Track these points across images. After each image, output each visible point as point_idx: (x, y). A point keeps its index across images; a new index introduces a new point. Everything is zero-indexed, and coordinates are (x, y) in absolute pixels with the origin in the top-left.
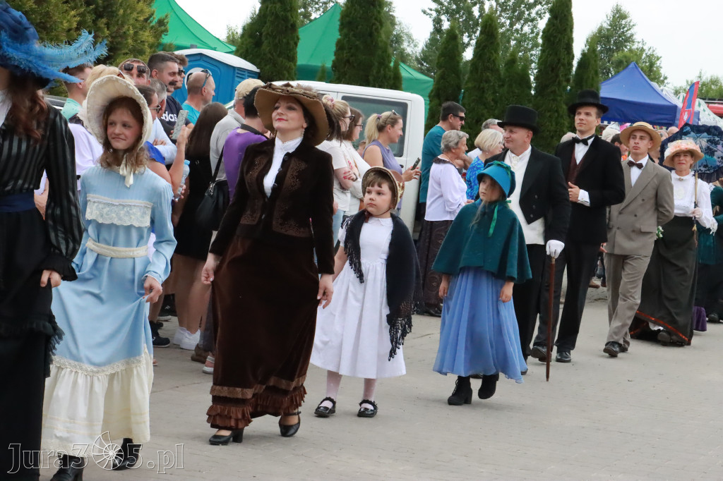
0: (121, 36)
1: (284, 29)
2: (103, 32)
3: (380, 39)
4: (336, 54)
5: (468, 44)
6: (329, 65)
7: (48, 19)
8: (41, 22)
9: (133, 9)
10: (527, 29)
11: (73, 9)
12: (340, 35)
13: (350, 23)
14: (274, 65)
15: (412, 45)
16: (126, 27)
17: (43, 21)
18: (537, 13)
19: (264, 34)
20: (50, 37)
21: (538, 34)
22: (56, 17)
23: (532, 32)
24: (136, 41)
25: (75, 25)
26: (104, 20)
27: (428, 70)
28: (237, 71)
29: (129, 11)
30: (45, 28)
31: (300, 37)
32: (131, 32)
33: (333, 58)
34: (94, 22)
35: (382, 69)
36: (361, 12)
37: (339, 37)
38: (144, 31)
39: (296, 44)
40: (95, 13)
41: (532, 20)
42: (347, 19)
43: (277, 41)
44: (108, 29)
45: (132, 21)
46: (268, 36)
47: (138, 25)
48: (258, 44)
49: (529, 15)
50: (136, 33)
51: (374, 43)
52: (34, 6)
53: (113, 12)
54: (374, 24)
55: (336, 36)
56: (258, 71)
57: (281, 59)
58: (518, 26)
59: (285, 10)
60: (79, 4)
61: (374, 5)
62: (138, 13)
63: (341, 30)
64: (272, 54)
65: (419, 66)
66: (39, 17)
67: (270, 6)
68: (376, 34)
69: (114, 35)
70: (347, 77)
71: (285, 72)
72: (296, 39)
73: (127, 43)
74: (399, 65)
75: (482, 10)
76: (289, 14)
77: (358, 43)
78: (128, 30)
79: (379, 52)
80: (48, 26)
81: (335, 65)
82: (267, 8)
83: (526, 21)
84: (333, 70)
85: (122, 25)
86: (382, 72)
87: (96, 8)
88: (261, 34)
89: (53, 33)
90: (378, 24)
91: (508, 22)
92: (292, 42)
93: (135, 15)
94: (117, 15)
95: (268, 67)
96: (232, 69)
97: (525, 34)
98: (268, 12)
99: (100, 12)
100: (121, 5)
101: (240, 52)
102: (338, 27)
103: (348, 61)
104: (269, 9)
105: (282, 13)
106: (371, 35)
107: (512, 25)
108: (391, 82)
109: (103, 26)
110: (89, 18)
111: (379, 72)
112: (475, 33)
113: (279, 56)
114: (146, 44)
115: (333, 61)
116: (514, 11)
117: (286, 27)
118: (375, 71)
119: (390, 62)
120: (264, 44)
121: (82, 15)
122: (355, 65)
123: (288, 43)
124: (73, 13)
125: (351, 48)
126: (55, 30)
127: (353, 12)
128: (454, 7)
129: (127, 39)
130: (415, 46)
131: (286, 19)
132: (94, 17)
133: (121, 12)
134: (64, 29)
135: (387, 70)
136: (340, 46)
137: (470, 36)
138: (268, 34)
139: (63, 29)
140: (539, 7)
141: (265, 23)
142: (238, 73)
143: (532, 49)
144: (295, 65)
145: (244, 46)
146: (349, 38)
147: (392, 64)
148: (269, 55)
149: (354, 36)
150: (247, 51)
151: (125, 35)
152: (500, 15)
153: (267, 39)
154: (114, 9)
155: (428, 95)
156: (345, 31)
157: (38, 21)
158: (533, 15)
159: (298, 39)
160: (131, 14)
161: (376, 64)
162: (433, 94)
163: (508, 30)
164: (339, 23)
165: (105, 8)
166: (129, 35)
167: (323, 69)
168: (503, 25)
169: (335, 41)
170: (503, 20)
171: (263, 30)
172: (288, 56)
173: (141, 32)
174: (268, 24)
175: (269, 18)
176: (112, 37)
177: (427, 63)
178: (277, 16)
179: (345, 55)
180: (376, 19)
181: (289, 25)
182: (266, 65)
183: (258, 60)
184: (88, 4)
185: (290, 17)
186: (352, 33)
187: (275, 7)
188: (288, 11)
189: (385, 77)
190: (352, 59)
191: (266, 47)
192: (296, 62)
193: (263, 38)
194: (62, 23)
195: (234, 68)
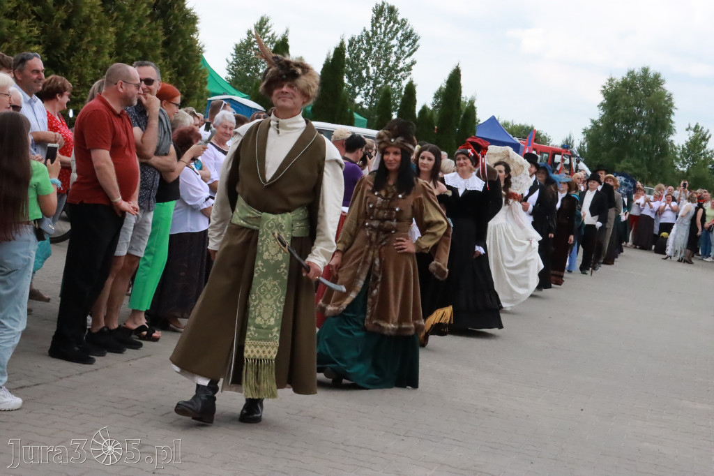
5: (359, 93)
10: (395, 86)
18: (401, 76)
21: (402, 89)
23: (398, 88)
26: (183, 78)
32: (199, 85)
35: (342, 113)
41: (399, 80)
45: (199, 79)
49: (397, 77)
53: (188, 72)
58: (389, 84)
70: (321, 117)
75: (368, 72)
77: (328, 96)
79: (341, 101)
83: (395, 81)
84: (313, 112)
85: (194, 81)
91: (384, 81)
94: (190, 74)
97: (394, 89)
107: (386, 83)
108: (348, 121)
111: (340, 114)
112: (363, 86)
115: (312, 107)
116: (387, 75)
118: (338, 114)
119: (348, 109)
124: (167, 73)
125: (324, 100)
128: (351, 69)
133: (193, 72)
135: (346, 113)
137: (360, 88)
140: (403, 72)
143: (398, 98)
147: (349, 111)
151: (195, 87)
152: (379, 76)
158: (399, 78)
160: (198, 74)
161: (339, 109)
163: (383, 86)
165: (183, 70)
168: (380, 82)
170: (381, 79)
189: (344, 118)
195: (251, 108)
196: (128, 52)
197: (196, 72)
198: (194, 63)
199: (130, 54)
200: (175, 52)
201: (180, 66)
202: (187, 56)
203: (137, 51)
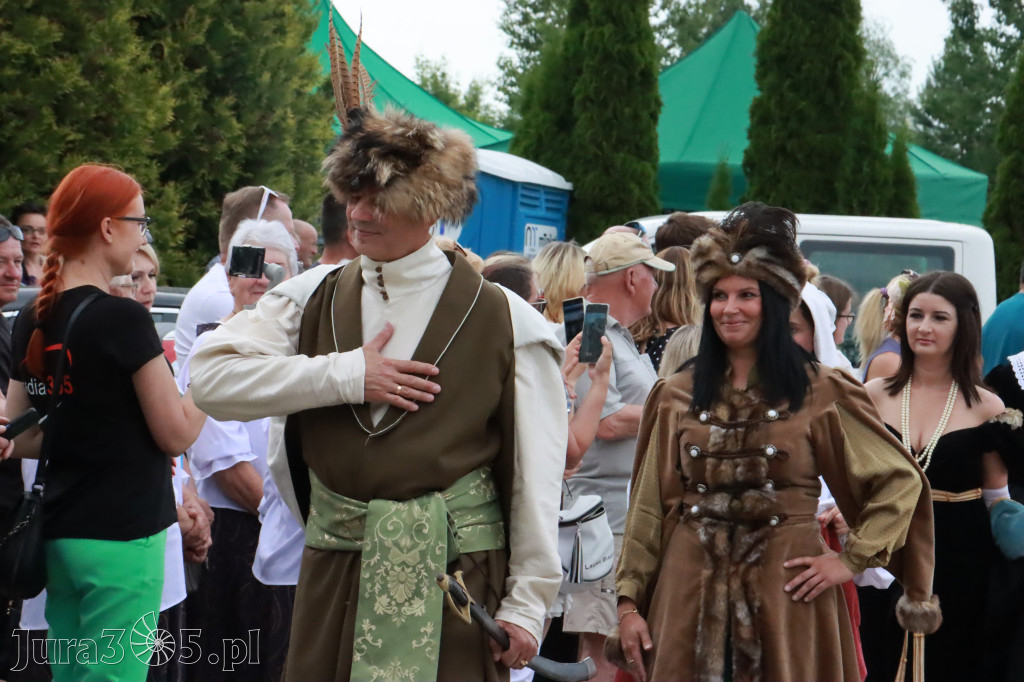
0: (268, 134)
1: (624, 81)
2: (230, 128)
3: (854, 92)
4: (752, 134)
6: (736, 160)
7: (114, 110)
8: (97, 118)
9: (292, 69)
11: (163, 80)
12: (760, 89)
13: (781, 59)
14: (607, 169)
15: (894, 73)
16: (279, 112)
17: (103, 114)
19: (579, 98)
20: (122, 149)
22: (132, 104)
24: (300, 141)
25: (170, 116)
26: (230, 100)
27: (946, 138)
28: (521, 191)
29: (283, 75)
30: (107, 131)
31: (664, 99)
32: (291, 122)
33: (746, 144)
34: (207, 105)
35: (865, 163)
36: (808, 31)
37: (758, 94)
38: (319, 118)
39: (654, 117)
40: (208, 85)
42: (776, 50)
43: (609, 113)
44: (239, 119)
45: (290, 98)
46: (588, 104)
47: (304, 104)
48: (565, 124)
50: (301, 124)
51: (842, 104)
52: (83, 83)
53: (246, 79)
54: (839, 58)
55: (748, 91)
56: (567, 186)
57: (622, 155)
59: (626, 39)
60: (172, 67)
61: (839, 14)
62: (302, 78)
63: (761, 76)
64: (599, 146)
65: (921, 127)
66: (95, 106)
67: (588, 32)
68: (845, 80)
69: (253, 131)
70: (782, 186)
71: (633, 185)
72: (653, 105)
73: (283, 148)
74: (906, 150)
76: (634, 49)
77: (803, 104)
78: (284, 119)
79: (856, 123)
80: (116, 124)
81: (750, 163)
82: (582, 36)
84: (746, 173)
85: (270, 109)
86: (866, 169)
87: (209, 74)
88: (571, 101)
89: (126, 141)
90: (849, 56)
92: (645, 115)
93: (295, 83)
94: (256, 84)
95: (591, 176)
96: (509, 189)
98: (585, 47)
99: (217, 81)
100: (264, 62)
101: (524, 143)
102: (752, 71)
103: (782, 149)
104: (586, 39)
105: (618, 47)
106: (833, 82)
108: (890, 192)
109: (228, 113)
110: (196, 98)
111: (858, 170)
113: (616, 149)
114: (320, 146)
115: (746, 152)
117: (631, 78)
118: (848, 170)
119: (883, 145)
120: (579, 123)
121: (181, 93)
122: (800, 156)
123: (636, 117)
124: (165, 89)
125: (786, 120)
126: (130, 132)
127: (788, 34)
129: (282, 139)
130: (903, 74)
131: (628, 61)
132: (205, 93)
133: (266, 77)
134: (149, 129)
135: (878, 165)
136: (761, 116)
138: (587, 98)
139: (145, 128)
141: (579, 72)
142: (523, 196)
144: (654, 167)
145: (532, 131)
146: (782, 95)
147: (889, 150)
148: (592, 149)
149: (795, 88)
150: (540, 140)
151: (278, 132)
153: (585, 109)
154: (249, 72)
155: (980, 215)
156: (771, 78)
157: (93, 115)
159: (659, 104)
160: (287, 80)
161: (851, 152)
162: (992, 215)
164: (754, 61)
165: (226, 70)
166: (284, 131)
167: (723, 172)
169: (747, 104)
171: (575, 89)
172: (637, 147)
173: (311, 121)
174: (586, 75)
175: (588, 62)
176: (250, 138)
177: (941, 120)
178: (607, 57)
179: (774, 136)
180: (844, 45)
181: (637, 74)
182: (586, 172)
183: (567, 162)
184: (191, 65)
185: (637, 55)
186: (788, 82)
187: (602, 34)
188: (632, 42)
189: (874, 181)
190: (791, 145)
191: (584, 128)
192: (657, 159)
193: (577, 109)
194: (143, 115)
195: (514, 184)
196: (9, 28)
197: (272, 77)
198: (267, 40)
199: (17, 35)
200: (192, 10)
201: (216, 57)
202: (238, 16)
203: (43, 23)
